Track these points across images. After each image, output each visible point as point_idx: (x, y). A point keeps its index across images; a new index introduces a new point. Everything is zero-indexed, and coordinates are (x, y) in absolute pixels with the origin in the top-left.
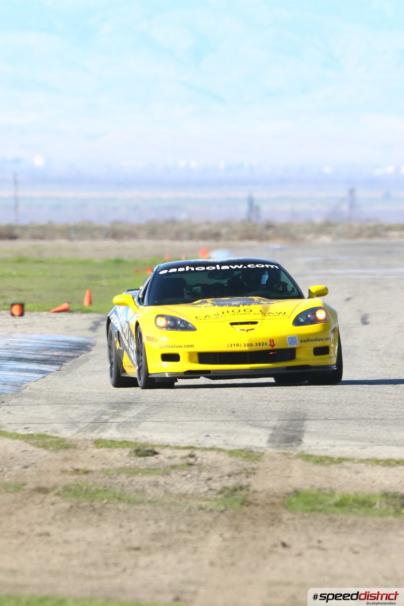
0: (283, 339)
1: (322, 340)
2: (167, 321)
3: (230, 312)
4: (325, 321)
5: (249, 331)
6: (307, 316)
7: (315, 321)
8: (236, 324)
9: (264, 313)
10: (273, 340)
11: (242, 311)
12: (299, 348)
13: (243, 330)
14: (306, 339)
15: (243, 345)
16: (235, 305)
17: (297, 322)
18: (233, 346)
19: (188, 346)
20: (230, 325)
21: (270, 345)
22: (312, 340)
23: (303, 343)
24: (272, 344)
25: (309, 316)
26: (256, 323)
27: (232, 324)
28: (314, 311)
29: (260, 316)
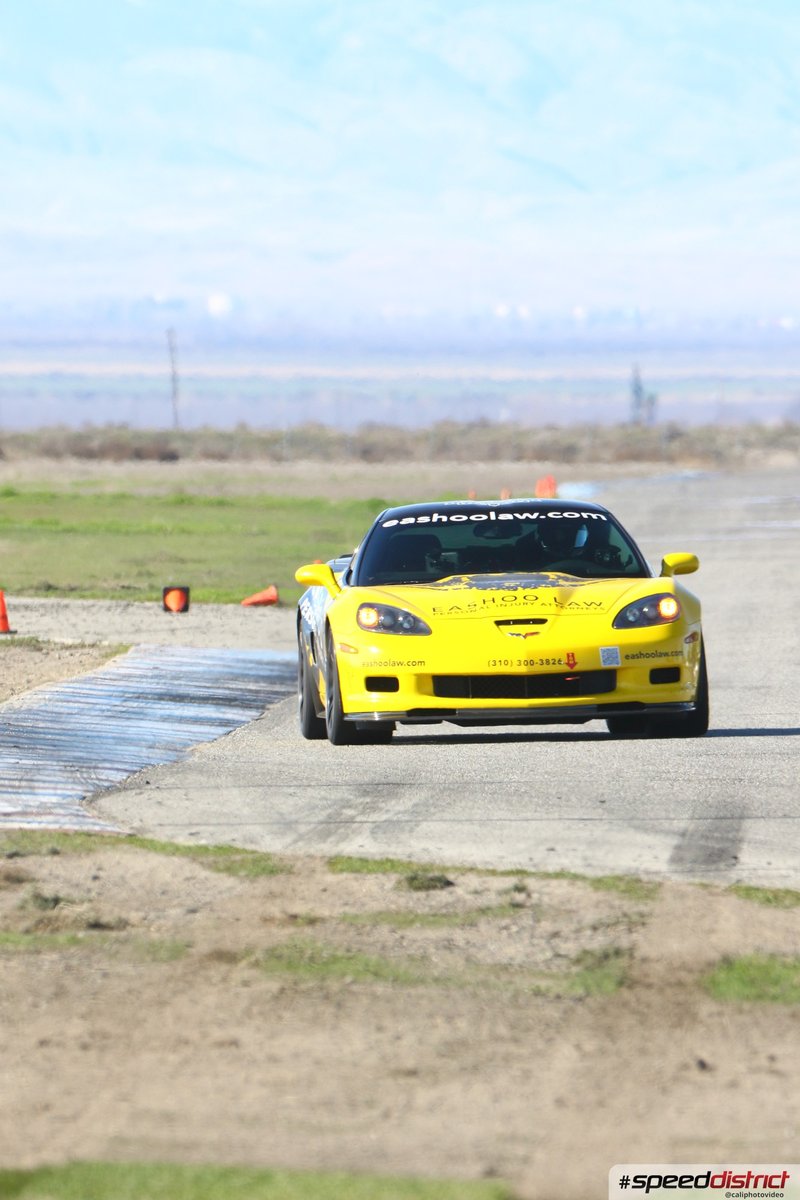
0: (593, 651)
1: (666, 654)
2: (379, 615)
3: (498, 601)
4: (675, 618)
5: (529, 638)
6: (641, 610)
7: (657, 619)
8: (507, 623)
9: (560, 603)
10: (573, 655)
11: (520, 600)
12: (623, 669)
13: (518, 635)
14: (636, 654)
15: (516, 663)
16: (508, 588)
17: (621, 621)
18: (498, 663)
19: (414, 664)
20: (495, 625)
21: (568, 664)
22: (648, 656)
23: (631, 660)
24: (571, 662)
25: (646, 610)
26: (542, 621)
27: (498, 623)
28: (655, 600)
29: (553, 609)
